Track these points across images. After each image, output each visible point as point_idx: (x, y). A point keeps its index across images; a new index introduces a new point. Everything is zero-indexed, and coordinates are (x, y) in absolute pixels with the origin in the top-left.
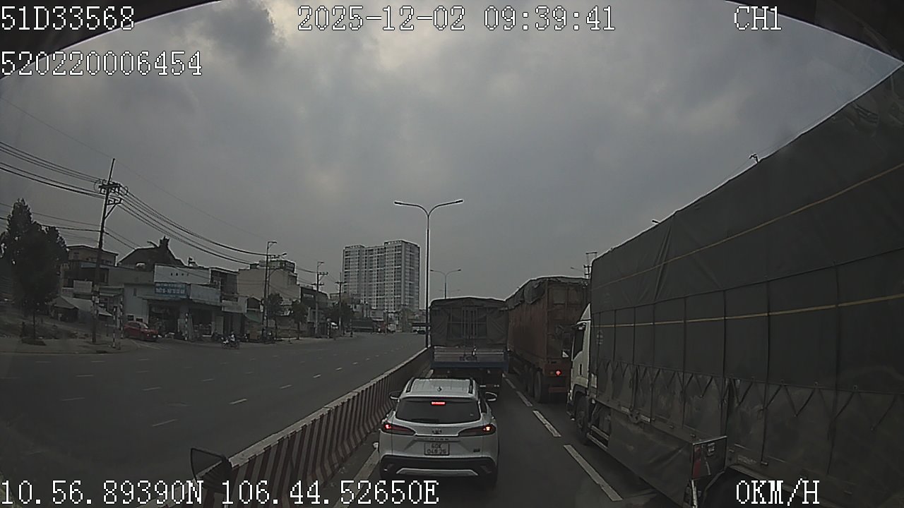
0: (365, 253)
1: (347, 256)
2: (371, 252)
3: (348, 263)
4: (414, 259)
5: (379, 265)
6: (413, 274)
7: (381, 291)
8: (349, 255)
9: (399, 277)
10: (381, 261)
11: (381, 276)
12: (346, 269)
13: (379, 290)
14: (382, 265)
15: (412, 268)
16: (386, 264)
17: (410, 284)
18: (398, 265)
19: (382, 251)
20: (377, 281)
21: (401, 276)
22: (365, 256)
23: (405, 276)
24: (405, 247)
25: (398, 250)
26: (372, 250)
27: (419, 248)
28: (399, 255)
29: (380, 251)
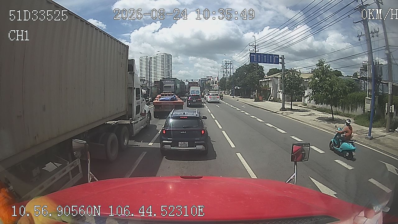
0: (148, 59)
2: (151, 58)
4: (169, 61)
6: (169, 67)
8: (142, 60)
10: (156, 62)
12: (140, 66)
13: (155, 74)
14: (156, 64)
15: (169, 64)
16: (158, 63)
17: (168, 71)
18: (162, 63)
19: (156, 58)
20: (154, 70)
21: (164, 68)
22: (148, 60)
23: (166, 68)
24: (166, 55)
25: (163, 57)
27: (171, 55)
28: (163, 59)
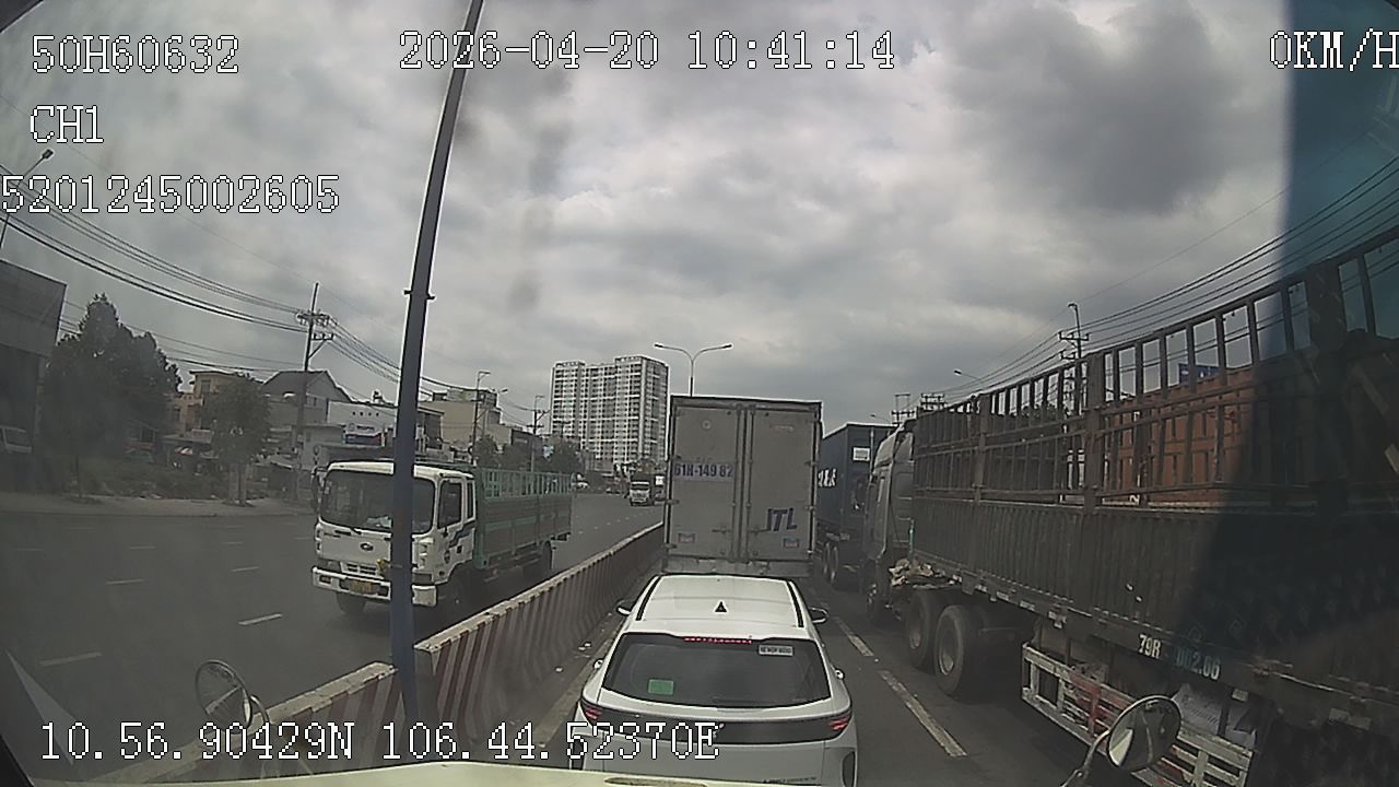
0: (585, 373)
1: (558, 377)
2: (594, 372)
3: (559, 389)
4: (658, 385)
5: (607, 393)
6: (658, 407)
7: (608, 431)
8: (563, 376)
9: (636, 412)
10: (610, 386)
11: (609, 409)
12: (556, 397)
13: (605, 429)
14: (612, 392)
15: (656, 398)
16: (618, 391)
17: (652, 422)
18: (635, 393)
19: (613, 371)
20: (604, 416)
21: (638, 409)
22: (585, 378)
23: (646, 409)
24: (647, 366)
25: (636, 371)
26: (597, 370)
27: (666, 368)
28: (638, 379)
29: (608, 371)
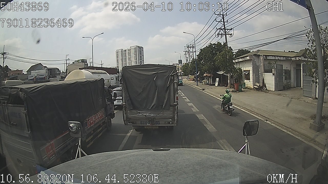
1: (117, 53)
3: (118, 56)
4: (141, 52)
5: (129, 55)
6: (141, 57)
12: (117, 58)
13: (129, 64)
15: (141, 55)
16: (131, 55)
17: (140, 61)
18: (135, 55)
21: (137, 58)
22: (123, 52)
23: (138, 58)
24: (138, 48)
25: (135, 49)
26: (126, 50)
27: (143, 48)
28: (136, 51)
29: (129, 50)
